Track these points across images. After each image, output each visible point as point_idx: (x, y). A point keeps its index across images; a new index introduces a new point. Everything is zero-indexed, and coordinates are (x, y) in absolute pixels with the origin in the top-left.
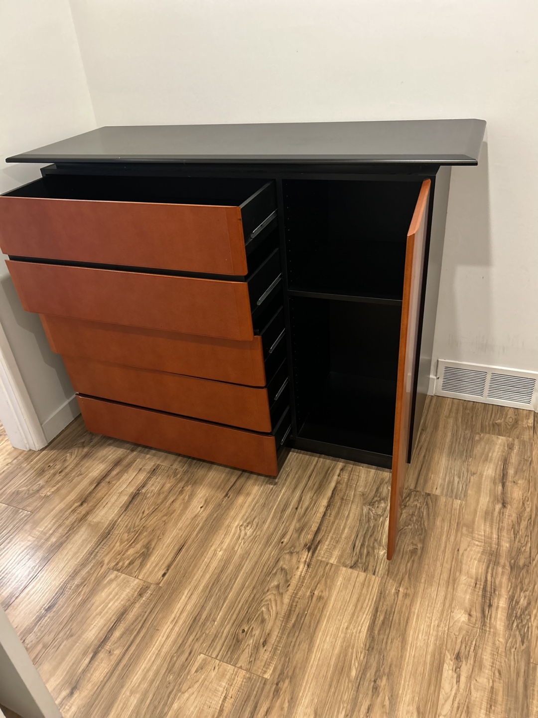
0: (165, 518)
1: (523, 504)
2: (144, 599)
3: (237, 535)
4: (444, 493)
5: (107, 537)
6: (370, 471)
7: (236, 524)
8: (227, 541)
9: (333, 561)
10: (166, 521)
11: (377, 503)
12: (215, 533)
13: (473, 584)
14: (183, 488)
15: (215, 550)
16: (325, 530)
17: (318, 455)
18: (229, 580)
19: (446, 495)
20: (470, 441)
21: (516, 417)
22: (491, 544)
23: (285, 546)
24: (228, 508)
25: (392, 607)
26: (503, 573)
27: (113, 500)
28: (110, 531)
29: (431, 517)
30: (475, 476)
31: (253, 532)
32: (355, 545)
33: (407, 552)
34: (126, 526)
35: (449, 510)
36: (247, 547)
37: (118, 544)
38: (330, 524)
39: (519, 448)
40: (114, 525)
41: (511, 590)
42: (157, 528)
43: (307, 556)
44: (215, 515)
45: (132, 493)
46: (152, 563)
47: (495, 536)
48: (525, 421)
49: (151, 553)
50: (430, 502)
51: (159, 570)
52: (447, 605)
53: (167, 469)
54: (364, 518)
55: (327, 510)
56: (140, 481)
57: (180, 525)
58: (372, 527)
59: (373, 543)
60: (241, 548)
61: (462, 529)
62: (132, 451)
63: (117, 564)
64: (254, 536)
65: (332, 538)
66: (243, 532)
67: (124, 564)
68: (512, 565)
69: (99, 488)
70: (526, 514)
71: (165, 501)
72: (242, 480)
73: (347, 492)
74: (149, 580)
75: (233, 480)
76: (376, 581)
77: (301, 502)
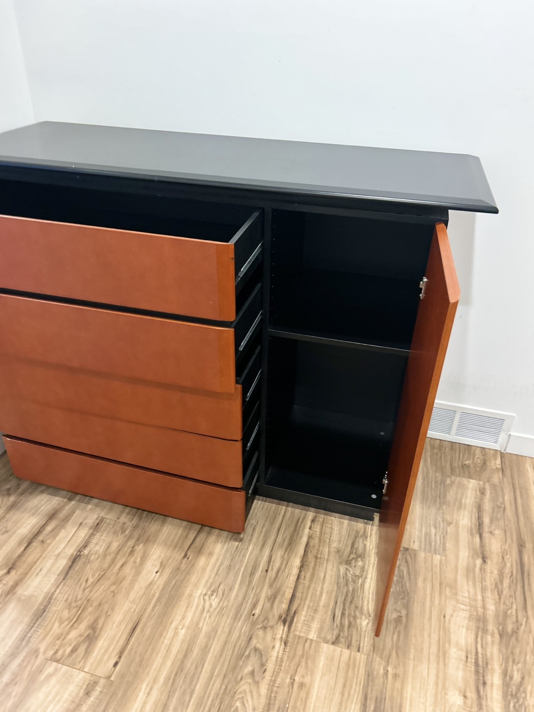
0: (113, 588)
1: (503, 558)
2: (92, 699)
3: (200, 607)
4: (423, 547)
5: (41, 616)
6: (343, 523)
7: (199, 592)
8: (190, 615)
9: (312, 635)
10: (115, 592)
11: (353, 561)
12: (174, 606)
13: (464, 658)
14: (133, 547)
15: (176, 628)
16: (300, 596)
17: (286, 503)
18: (194, 667)
19: (425, 550)
20: (442, 485)
21: (483, 457)
22: (476, 607)
23: (257, 619)
24: (188, 573)
25: (382, 693)
26: (493, 642)
27: (48, 565)
28: (46, 607)
29: (412, 577)
30: (451, 526)
31: (219, 603)
32: (334, 615)
33: (391, 621)
34: (66, 601)
35: (430, 568)
36: (214, 622)
37: (57, 625)
38: (305, 590)
39: (491, 493)
40: (51, 598)
41: (504, 663)
42: (104, 601)
43: (283, 630)
44: (174, 582)
45: (72, 555)
46: (100, 649)
47: (479, 597)
48: (493, 462)
49: (99, 634)
50: (409, 558)
51: (109, 659)
52: (440, 686)
53: (113, 523)
54: (342, 581)
55: (300, 571)
56: (81, 539)
57: (132, 596)
58: (351, 592)
59: (355, 612)
60: (207, 623)
61: (445, 590)
62: (70, 499)
63: (56, 653)
64: (221, 608)
65: (309, 606)
66: (207, 604)
67: (64, 651)
68: (501, 633)
69: (31, 550)
70: (507, 571)
71: (113, 566)
72: (202, 536)
73: (321, 549)
74: (99, 672)
75: (192, 536)
76: (361, 658)
77: (272, 562)
